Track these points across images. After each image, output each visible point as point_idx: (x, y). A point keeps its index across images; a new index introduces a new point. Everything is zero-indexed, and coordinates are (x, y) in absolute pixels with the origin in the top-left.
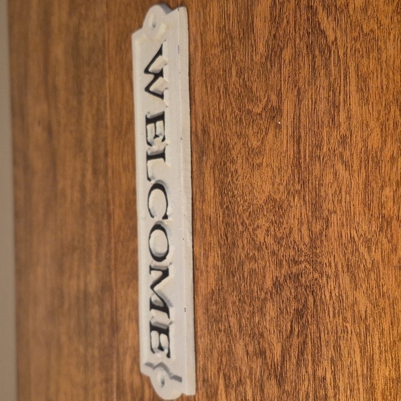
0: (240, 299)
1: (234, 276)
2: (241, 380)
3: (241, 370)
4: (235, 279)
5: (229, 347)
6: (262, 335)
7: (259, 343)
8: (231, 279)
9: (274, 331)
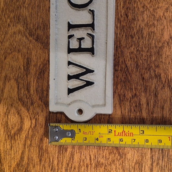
0: (137, 50)
1: (132, 38)
2: (135, 94)
3: (136, 89)
4: (134, 39)
5: (125, 78)
6: (158, 66)
7: (155, 71)
8: (130, 39)
9: (169, 62)
